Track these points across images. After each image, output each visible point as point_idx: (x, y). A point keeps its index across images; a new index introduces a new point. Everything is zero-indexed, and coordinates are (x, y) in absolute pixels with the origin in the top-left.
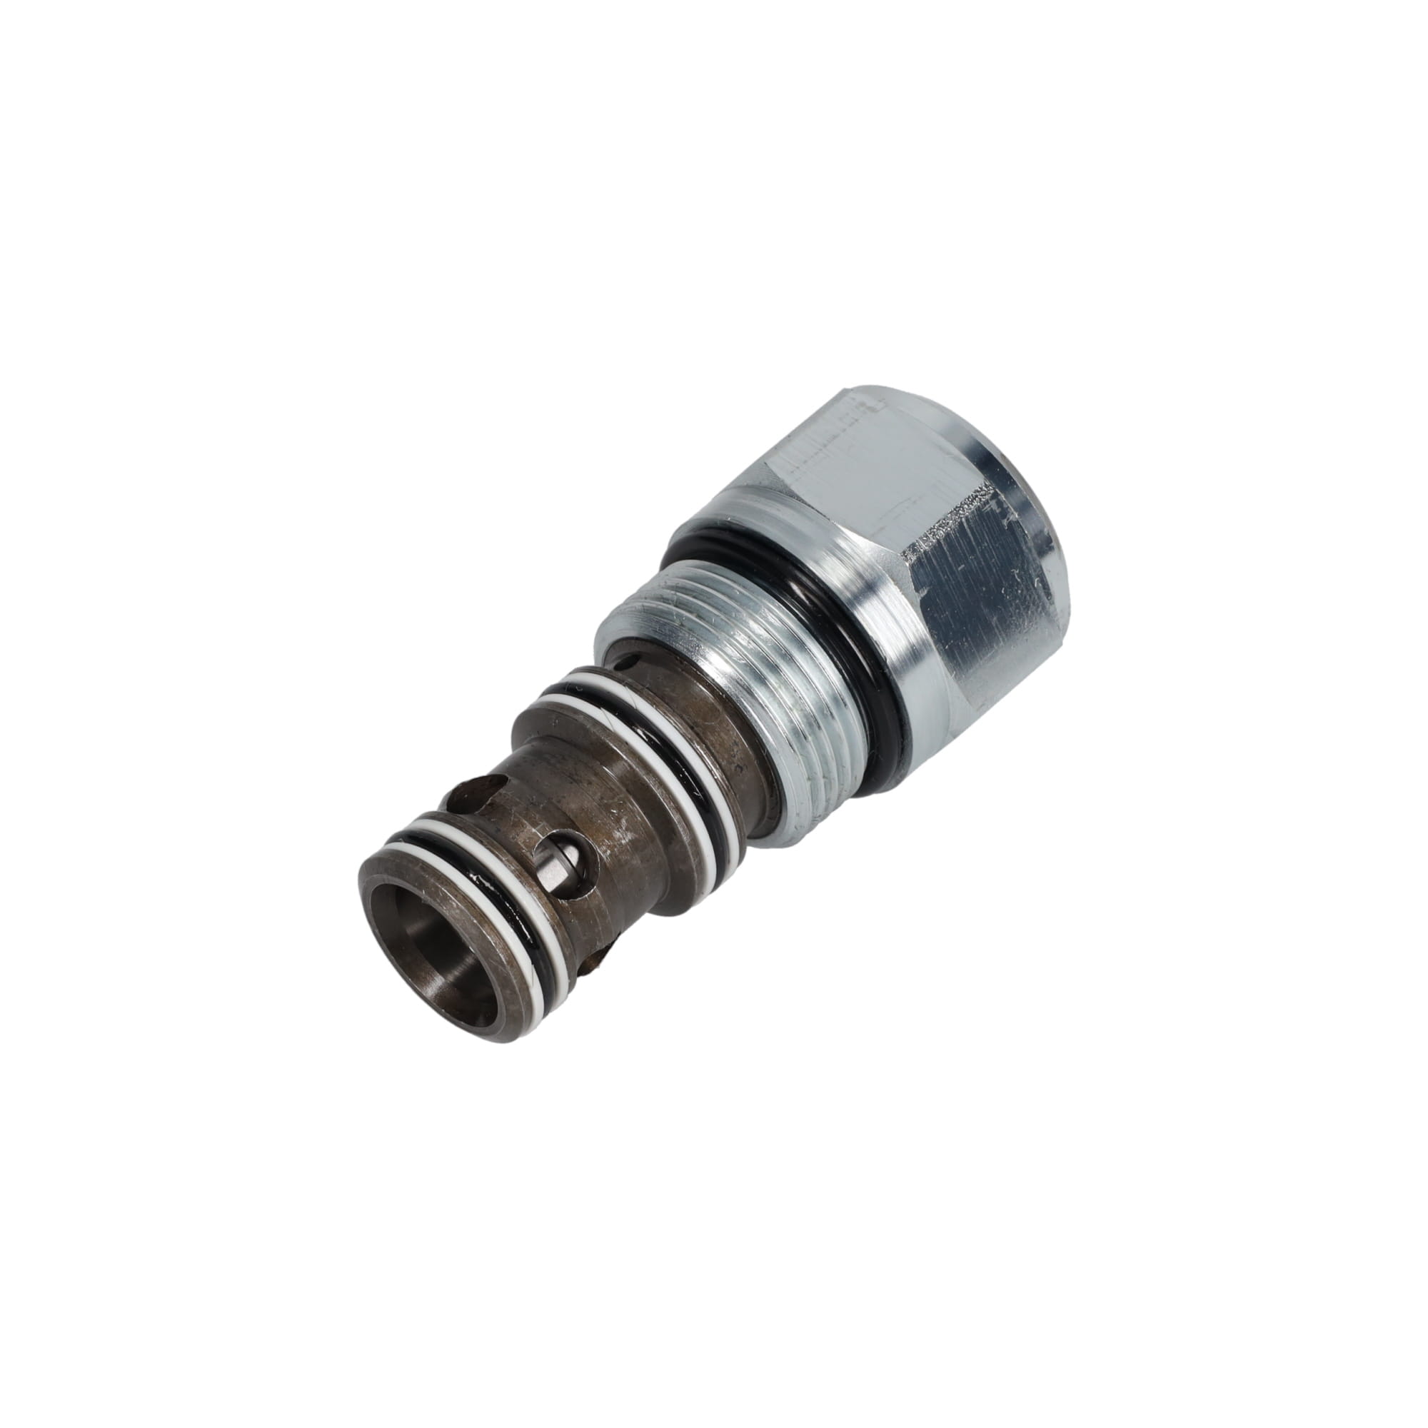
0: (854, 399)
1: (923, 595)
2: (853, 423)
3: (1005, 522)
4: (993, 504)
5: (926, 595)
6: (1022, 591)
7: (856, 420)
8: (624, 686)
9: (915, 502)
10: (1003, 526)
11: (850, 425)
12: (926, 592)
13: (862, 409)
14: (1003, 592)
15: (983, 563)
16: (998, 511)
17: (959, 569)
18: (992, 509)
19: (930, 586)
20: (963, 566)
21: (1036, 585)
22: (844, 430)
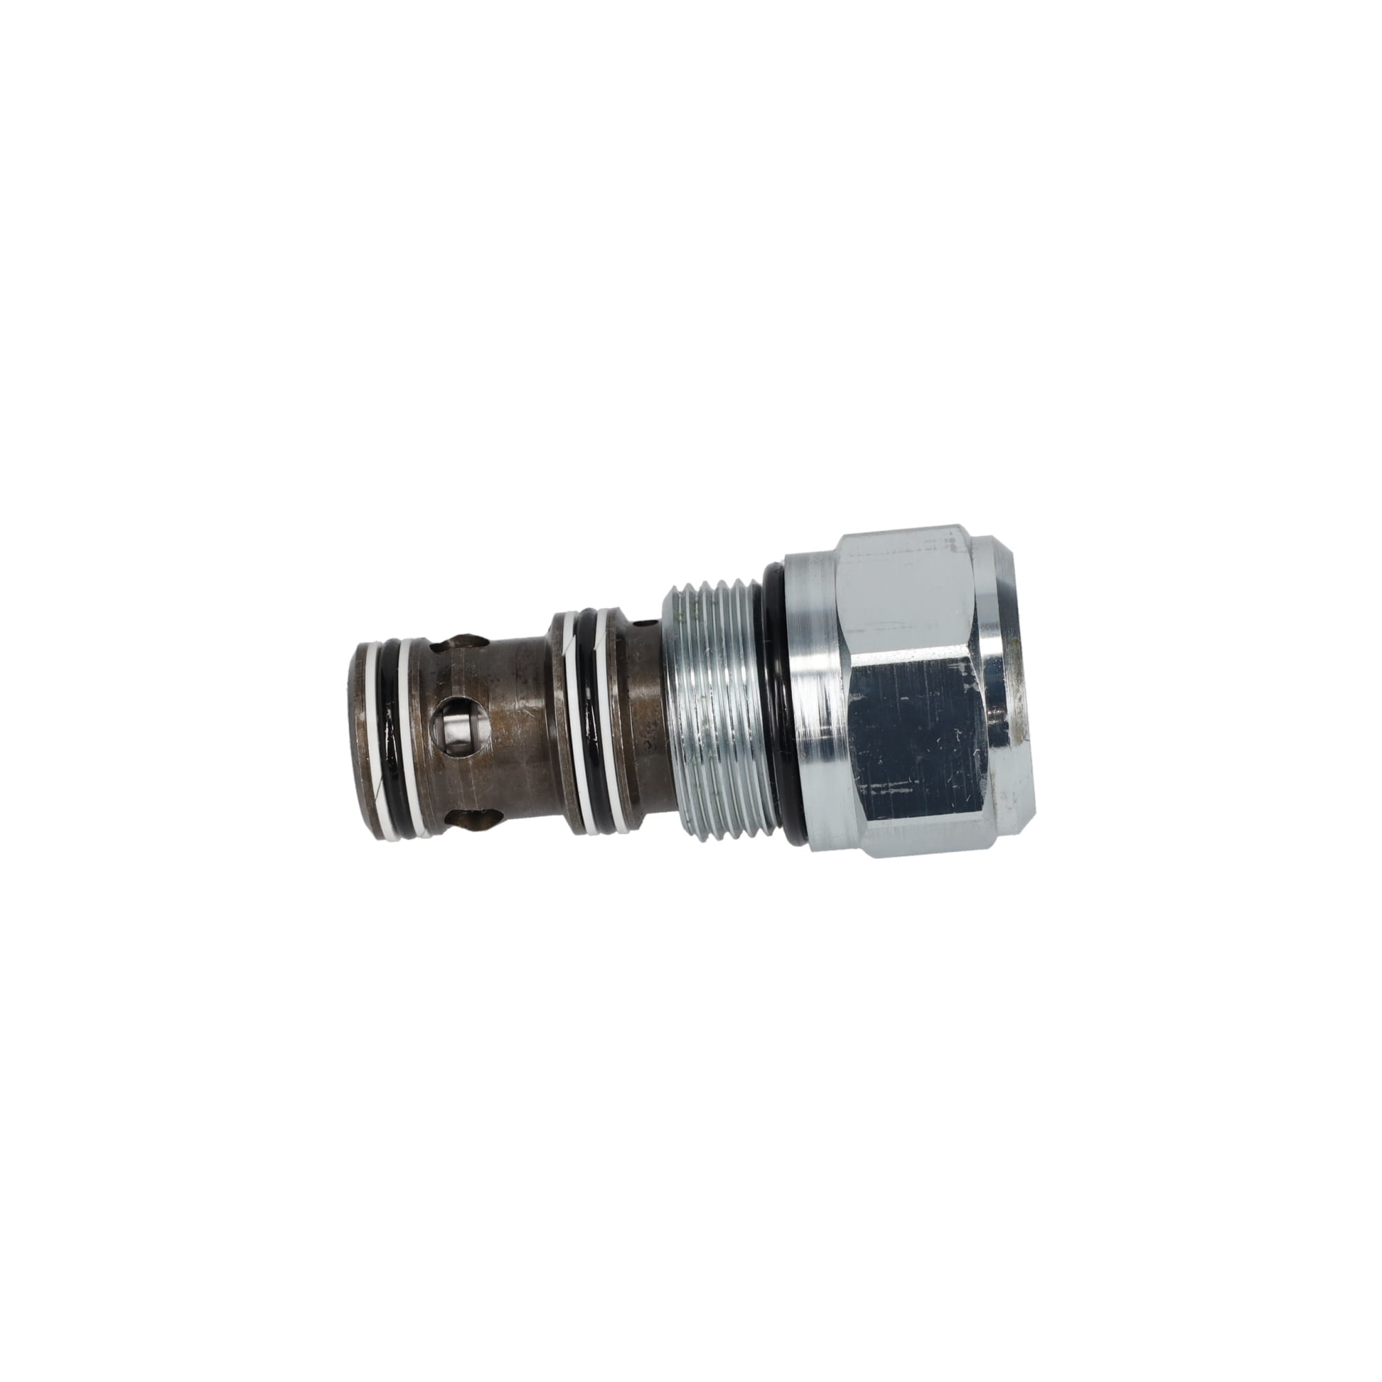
0: (951, 534)
1: (855, 699)
2: (930, 549)
3: (966, 686)
4: (962, 666)
5: (858, 701)
6: (958, 751)
7: (935, 549)
8: (606, 630)
9: (904, 627)
10: (963, 690)
11: (927, 549)
12: (859, 698)
13: (949, 543)
14: (938, 741)
15: (928, 707)
16: (964, 674)
17: (902, 698)
18: (958, 669)
19: (866, 695)
20: (906, 698)
21: (974, 754)
22: (919, 550)
